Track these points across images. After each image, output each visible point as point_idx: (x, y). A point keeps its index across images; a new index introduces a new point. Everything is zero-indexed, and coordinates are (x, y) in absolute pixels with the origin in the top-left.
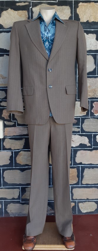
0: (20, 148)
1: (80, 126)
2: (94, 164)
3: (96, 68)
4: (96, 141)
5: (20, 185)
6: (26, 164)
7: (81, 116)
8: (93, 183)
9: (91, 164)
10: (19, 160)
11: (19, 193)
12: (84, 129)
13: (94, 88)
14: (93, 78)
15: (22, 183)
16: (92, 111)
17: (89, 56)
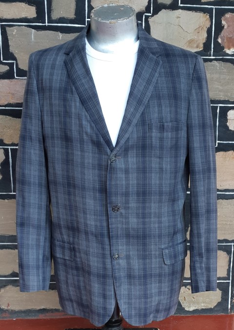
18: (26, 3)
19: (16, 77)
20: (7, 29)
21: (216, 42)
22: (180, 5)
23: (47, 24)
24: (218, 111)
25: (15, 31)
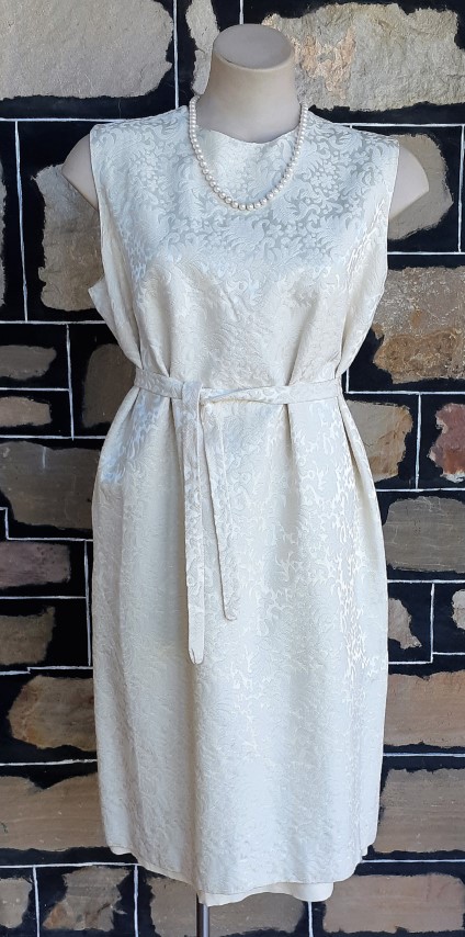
0: (27, 660)
2: (442, 745)
3: (455, 207)
4: (453, 624)
5: (33, 856)
6: (65, 747)
8: (430, 850)
9: (422, 747)
10: (24, 722)
11: (27, 897)
13: (443, 322)
14: (442, 269)
15: (41, 846)
16: (432, 457)
17: (418, 136)
18: (30, 399)
19: (8, 538)
21: (425, 461)
22: (347, 392)
23: (73, 437)
24: (432, 593)
25: (8, 450)
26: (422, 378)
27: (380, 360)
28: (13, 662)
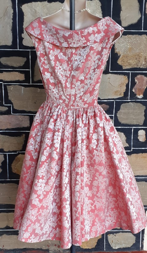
0: (17, 150)
1: (114, 115)
3: (141, 18)
4: (138, 140)
7: (115, 98)
10: (16, 168)
12: (118, 119)
13: (138, 51)
14: (137, 35)
16: (134, 91)
18: (19, 72)
19: (12, 114)
20: (8, 86)
21: (131, 92)
22: (110, 71)
23: (31, 84)
24: (132, 131)
25: (12, 88)
26: (131, 67)
27: (119, 62)
28: (13, 150)
